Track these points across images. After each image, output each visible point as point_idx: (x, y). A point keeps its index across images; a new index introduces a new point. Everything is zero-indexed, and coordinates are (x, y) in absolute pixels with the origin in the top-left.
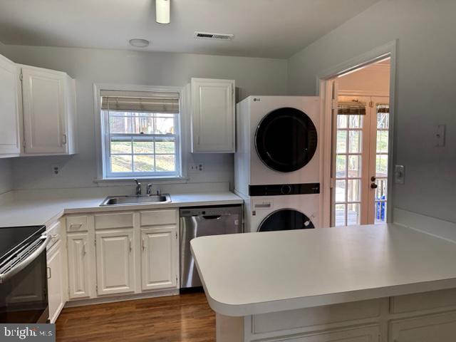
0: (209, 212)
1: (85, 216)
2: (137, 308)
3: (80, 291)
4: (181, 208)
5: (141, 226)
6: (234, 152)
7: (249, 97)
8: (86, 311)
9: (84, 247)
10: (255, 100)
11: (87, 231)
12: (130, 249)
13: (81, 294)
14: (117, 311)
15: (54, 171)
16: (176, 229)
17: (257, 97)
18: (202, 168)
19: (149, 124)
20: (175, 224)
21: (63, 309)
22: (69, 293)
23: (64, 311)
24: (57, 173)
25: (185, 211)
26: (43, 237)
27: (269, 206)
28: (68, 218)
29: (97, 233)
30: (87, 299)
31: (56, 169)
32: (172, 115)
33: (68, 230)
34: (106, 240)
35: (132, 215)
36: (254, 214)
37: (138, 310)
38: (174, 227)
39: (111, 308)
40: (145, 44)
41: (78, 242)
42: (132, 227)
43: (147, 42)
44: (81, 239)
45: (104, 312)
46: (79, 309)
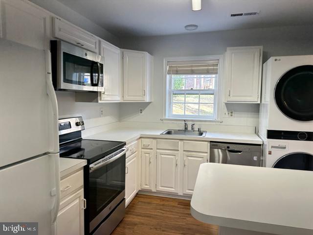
0: (232, 147)
1: (152, 140)
2: (178, 205)
3: (146, 185)
4: (211, 142)
5: (184, 151)
6: (259, 102)
7: (271, 58)
8: (149, 198)
9: (150, 159)
10: (276, 60)
11: (152, 149)
12: (177, 165)
13: (146, 187)
14: (166, 203)
15: (140, 111)
16: (207, 156)
17: (278, 58)
18: (233, 114)
19: (211, 84)
20: (207, 153)
21: (137, 194)
22: (141, 185)
23: (137, 195)
24: (141, 113)
25: (214, 144)
26: (123, 149)
27: (285, 148)
28: (143, 139)
29: (158, 151)
30: (150, 191)
31: (141, 110)
32: (214, 76)
33: (142, 147)
34: (162, 156)
35: (178, 142)
36: (270, 153)
37: (179, 206)
38: (206, 154)
39: (163, 200)
40: (195, 28)
41: (147, 155)
42: (178, 150)
43: (196, 26)
44: (149, 154)
45: (158, 202)
46: (146, 196)
